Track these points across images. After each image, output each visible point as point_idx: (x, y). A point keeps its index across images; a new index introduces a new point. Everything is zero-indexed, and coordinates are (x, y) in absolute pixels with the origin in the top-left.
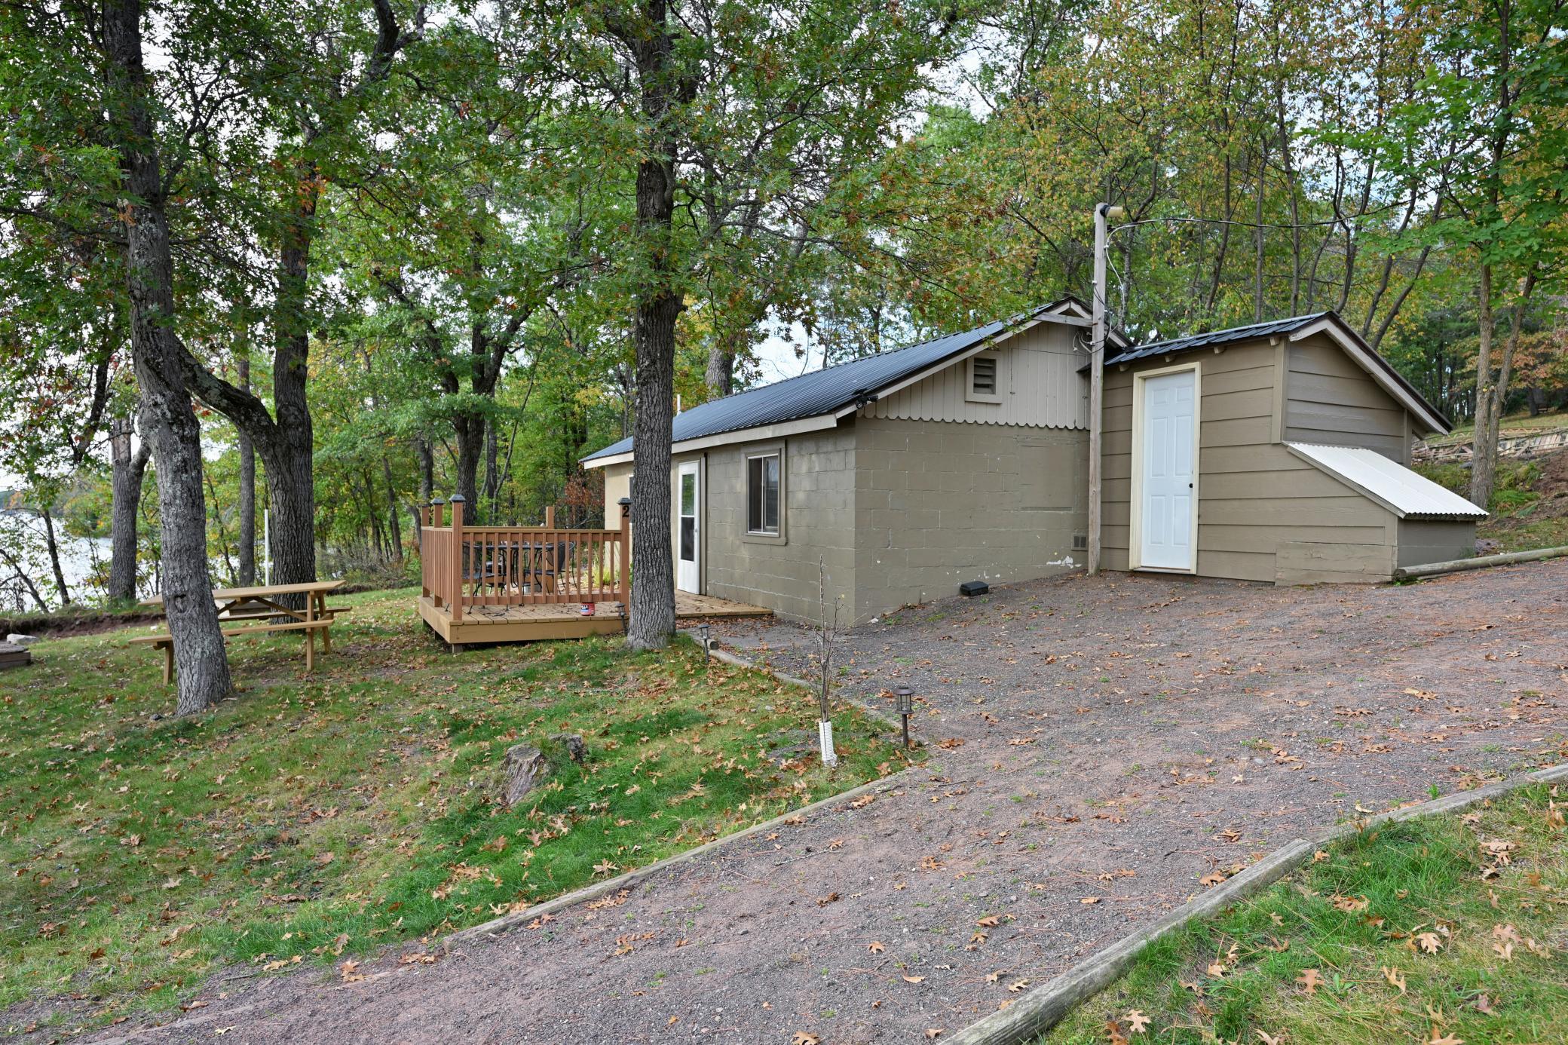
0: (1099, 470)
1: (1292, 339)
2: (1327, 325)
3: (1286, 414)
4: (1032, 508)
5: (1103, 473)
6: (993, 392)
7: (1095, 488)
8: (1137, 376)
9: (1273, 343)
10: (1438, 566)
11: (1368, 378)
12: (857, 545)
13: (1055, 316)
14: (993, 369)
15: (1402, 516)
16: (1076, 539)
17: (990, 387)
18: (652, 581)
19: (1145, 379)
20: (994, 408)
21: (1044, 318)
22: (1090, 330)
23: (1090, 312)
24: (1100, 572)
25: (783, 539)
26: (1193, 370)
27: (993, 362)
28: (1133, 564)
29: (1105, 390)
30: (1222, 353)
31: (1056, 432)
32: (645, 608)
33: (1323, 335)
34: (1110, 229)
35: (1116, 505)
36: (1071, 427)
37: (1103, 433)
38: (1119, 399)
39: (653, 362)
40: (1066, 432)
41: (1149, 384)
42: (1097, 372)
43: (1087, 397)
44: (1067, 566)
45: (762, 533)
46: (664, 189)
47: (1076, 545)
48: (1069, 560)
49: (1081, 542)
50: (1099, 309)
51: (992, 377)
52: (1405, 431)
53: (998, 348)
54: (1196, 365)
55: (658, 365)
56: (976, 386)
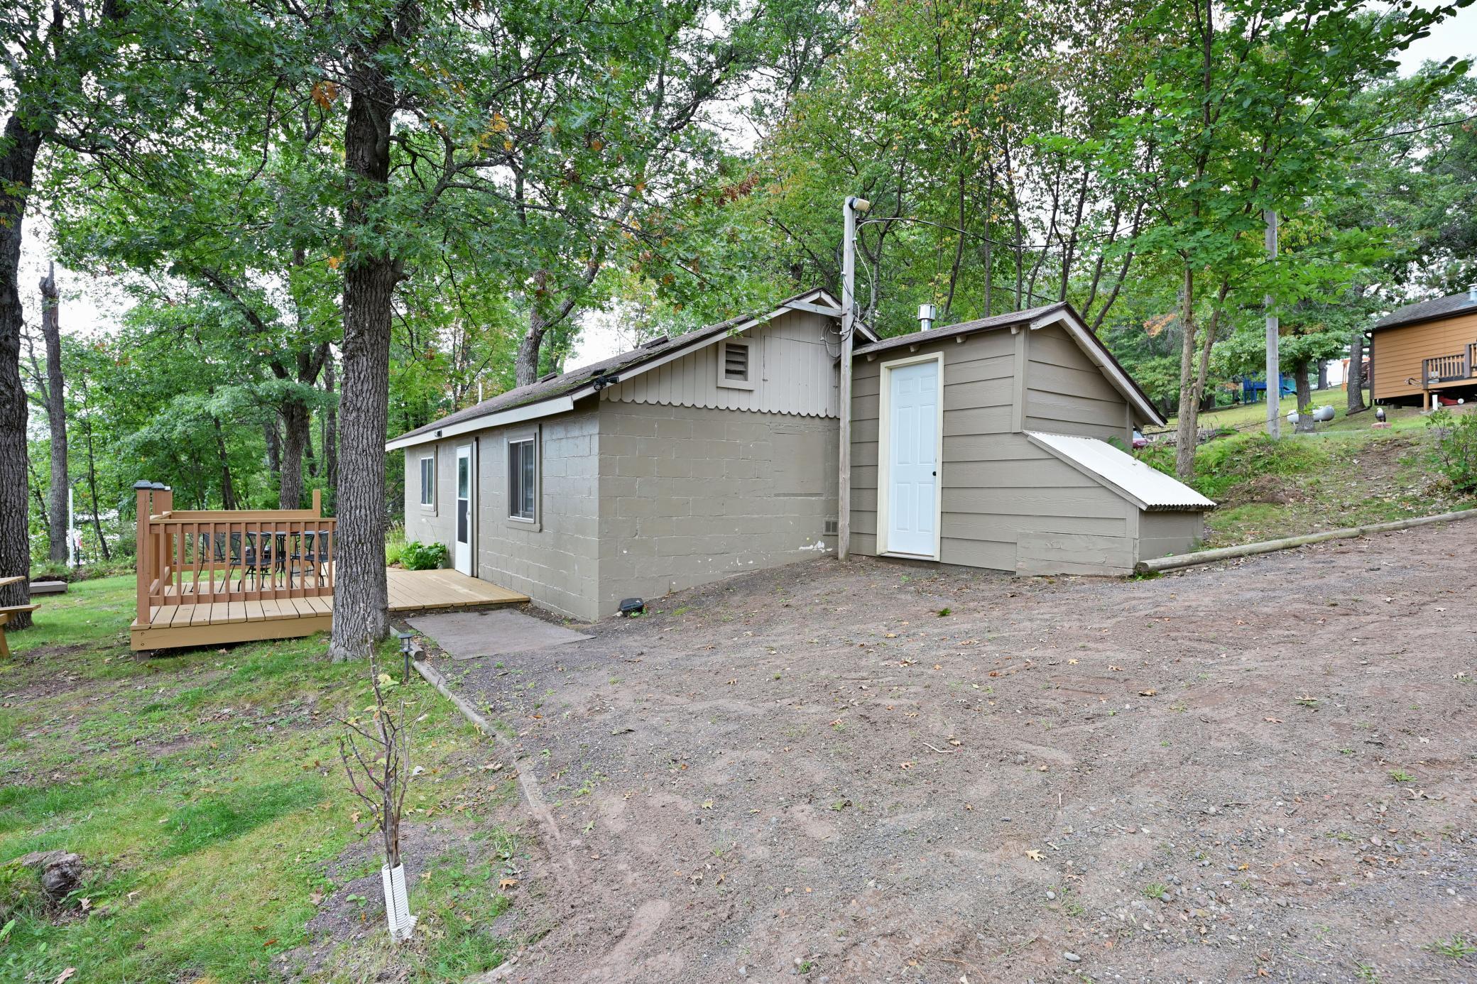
0: (848, 457)
1: (1033, 327)
2: (1063, 316)
3: (1026, 404)
4: (785, 495)
5: (852, 460)
6: (746, 379)
7: (845, 475)
8: (884, 365)
9: (1014, 331)
10: (1178, 559)
11: (1097, 371)
12: (601, 534)
13: (805, 305)
14: (745, 355)
15: (1144, 508)
16: (828, 524)
17: (743, 374)
18: (356, 581)
19: (891, 369)
20: (746, 395)
21: (795, 305)
22: (840, 320)
23: (839, 302)
24: (850, 556)
25: (538, 525)
26: (936, 360)
27: (745, 348)
28: (881, 550)
29: (854, 380)
30: (963, 343)
31: (808, 420)
32: (348, 612)
33: (1058, 327)
34: (858, 222)
35: (865, 492)
36: (822, 415)
37: (852, 422)
38: (867, 388)
39: (361, 333)
40: (817, 420)
41: (895, 373)
42: (847, 362)
43: (838, 387)
44: (818, 551)
45: (520, 518)
46: (376, 141)
47: (828, 530)
48: (821, 545)
49: (832, 527)
50: (847, 299)
51: (744, 364)
52: (1128, 423)
53: (748, 333)
54: (939, 355)
55: (367, 337)
56: (728, 371)
